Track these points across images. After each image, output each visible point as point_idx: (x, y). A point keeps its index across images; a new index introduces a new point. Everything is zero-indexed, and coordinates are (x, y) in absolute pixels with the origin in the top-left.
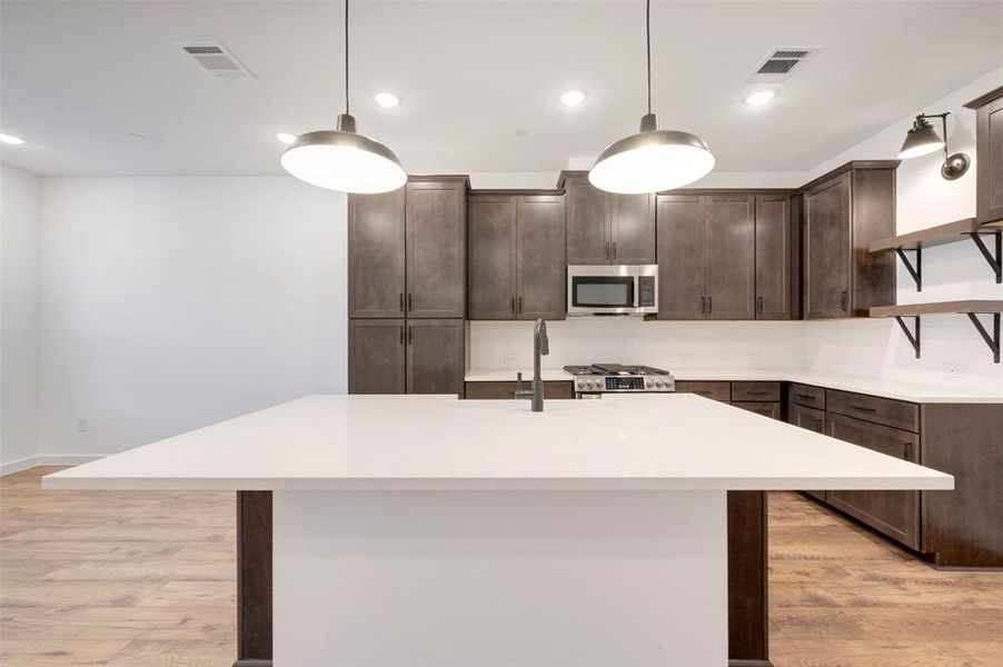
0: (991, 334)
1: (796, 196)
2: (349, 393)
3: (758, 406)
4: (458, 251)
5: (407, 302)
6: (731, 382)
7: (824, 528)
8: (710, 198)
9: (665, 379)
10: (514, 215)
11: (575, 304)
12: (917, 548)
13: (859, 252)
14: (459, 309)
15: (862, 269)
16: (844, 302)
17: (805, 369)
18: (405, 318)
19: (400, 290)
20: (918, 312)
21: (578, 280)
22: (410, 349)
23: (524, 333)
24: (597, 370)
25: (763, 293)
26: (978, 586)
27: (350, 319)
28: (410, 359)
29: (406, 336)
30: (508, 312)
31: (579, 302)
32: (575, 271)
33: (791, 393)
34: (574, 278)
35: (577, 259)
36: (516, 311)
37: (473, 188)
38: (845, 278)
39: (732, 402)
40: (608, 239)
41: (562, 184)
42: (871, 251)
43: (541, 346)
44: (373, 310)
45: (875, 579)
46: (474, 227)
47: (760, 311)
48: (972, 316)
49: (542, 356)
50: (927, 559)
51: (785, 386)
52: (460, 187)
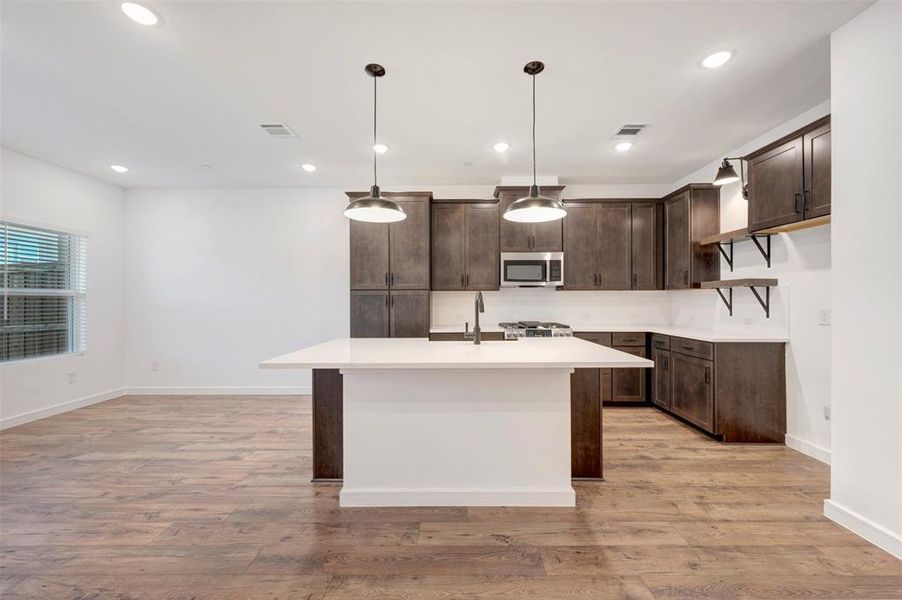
0: (765, 302)
1: (659, 204)
2: (351, 337)
3: (631, 349)
4: (425, 243)
5: (390, 279)
6: (612, 333)
7: (666, 427)
8: (600, 205)
9: (567, 331)
10: (463, 217)
11: (506, 280)
12: (712, 432)
13: (696, 244)
14: (425, 284)
15: (697, 256)
16: (686, 278)
17: (671, 325)
18: (389, 290)
19: (386, 270)
20: (731, 285)
21: (507, 263)
22: (392, 310)
23: (468, 299)
24: (521, 325)
25: (638, 271)
26: (743, 452)
27: (351, 290)
28: (393, 319)
29: (390, 302)
30: (460, 285)
31: (508, 277)
32: (506, 256)
33: (653, 340)
34: (505, 261)
35: (508, 248)
36: (465, 284)
37: (434, 198)
38: (686, 262)
39: (613, 346)
40: (528, 235)
41: (497, 195)
42: (702, 244)
43: (480, 307)
44: (368, 284)
45: (683, 448)
46: (435, 225)
47: (634, 284)
48: (752, 288)
49: (480, 314)
50: (718, 438)
51: (649, 335)
52: (427, 199)
